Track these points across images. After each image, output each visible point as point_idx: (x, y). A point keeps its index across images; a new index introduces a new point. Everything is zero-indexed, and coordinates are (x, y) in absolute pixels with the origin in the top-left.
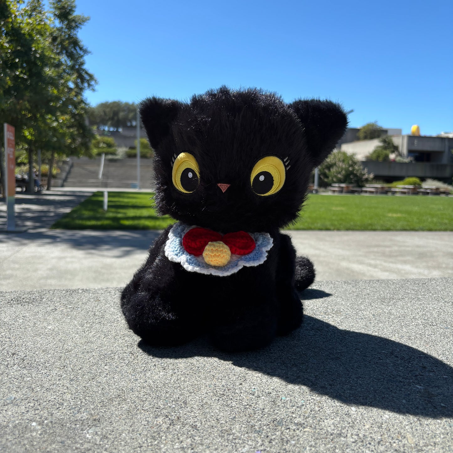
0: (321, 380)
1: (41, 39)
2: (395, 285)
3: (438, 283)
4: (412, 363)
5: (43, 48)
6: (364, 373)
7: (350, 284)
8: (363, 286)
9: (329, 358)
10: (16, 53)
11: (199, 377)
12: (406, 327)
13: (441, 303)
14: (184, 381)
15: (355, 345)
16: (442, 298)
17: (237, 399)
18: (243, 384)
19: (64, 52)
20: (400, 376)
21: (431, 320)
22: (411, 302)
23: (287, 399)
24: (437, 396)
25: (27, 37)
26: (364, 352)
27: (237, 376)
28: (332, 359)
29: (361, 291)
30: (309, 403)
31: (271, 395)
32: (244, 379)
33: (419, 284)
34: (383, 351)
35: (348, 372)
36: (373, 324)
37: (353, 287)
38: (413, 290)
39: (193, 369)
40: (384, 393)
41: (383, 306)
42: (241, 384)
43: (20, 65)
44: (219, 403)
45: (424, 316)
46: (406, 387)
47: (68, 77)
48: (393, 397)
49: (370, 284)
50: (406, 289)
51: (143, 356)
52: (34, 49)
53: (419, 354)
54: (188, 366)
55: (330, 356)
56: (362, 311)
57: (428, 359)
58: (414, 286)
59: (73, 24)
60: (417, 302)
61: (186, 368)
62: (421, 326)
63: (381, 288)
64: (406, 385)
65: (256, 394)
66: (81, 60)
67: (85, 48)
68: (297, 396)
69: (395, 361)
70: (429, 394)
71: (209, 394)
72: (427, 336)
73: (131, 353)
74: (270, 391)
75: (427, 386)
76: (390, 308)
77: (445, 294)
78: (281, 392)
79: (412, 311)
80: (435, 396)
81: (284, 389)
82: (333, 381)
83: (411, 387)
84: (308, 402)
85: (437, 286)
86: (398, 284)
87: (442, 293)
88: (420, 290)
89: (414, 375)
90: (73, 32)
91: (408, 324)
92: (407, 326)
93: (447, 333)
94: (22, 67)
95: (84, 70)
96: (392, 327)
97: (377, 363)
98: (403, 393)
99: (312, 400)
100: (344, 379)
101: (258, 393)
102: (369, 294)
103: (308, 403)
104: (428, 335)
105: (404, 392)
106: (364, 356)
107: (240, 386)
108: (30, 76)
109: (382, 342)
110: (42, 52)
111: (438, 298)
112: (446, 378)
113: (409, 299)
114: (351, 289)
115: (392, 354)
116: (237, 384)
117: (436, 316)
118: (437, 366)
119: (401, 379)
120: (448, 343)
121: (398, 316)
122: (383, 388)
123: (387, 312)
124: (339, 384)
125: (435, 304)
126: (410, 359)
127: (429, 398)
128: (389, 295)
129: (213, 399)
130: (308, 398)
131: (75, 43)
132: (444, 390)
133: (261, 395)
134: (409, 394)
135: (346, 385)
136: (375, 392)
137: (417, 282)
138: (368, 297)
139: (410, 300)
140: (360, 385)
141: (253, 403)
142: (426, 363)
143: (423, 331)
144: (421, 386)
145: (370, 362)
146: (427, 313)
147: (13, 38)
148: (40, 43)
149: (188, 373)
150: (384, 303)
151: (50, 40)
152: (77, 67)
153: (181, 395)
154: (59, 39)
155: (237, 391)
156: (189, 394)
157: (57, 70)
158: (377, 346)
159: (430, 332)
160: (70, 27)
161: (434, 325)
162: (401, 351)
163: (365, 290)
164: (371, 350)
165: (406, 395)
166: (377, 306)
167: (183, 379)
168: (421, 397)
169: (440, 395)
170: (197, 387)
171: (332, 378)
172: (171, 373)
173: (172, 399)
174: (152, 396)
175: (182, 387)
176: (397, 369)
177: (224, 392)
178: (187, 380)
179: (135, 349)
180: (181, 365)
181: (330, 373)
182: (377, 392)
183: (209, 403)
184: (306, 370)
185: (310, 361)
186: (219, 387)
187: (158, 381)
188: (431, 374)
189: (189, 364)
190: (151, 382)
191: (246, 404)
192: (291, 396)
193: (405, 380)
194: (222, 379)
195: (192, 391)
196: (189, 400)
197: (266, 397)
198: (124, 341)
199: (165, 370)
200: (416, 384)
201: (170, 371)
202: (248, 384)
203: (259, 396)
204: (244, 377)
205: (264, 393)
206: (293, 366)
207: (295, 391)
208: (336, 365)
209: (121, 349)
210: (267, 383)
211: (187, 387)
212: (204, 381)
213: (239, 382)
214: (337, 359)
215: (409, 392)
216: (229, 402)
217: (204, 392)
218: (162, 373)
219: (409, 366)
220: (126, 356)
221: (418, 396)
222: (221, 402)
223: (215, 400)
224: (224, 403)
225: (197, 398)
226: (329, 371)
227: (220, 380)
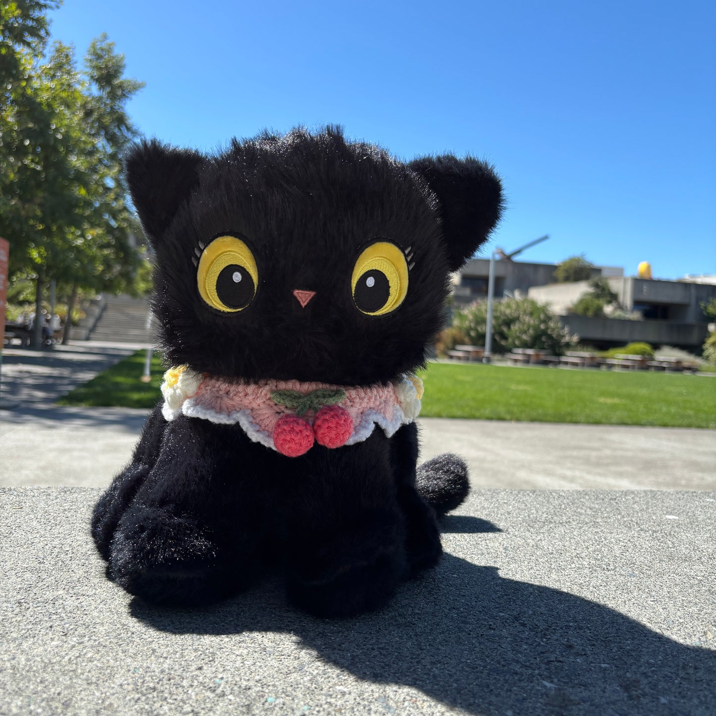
0: (360, 666)
1: (67, 113)
2: (561, 499)
3: (638, 499)
4: (548, 637)
5: (69, 127)
6: (449, 654)
7: (483, 495)
8: (504, 499)
9: (394, 623)
10: (26, 133)
11: (123, 653)
12: (558, 571)
13: (633, 533)
14: (91, 660)
15: (454, 600)
16: (637, 523)
17: (176, 700)
18: (205, 668)
19: (103, 133)
20: (518, 662)
21: (607, 560)
22: (580, 528)
23: (277, 702)
24: (578, 704)
25: (45, 108)
26: (466, 614)
27: (200, 653)
28: (399, 626)
29: (497, 508)
30: (318, 712)
31: (249, 692)
32: (211, 659)
33: (603, 500)
34: (502, 614)
35: (420, 652)
36: (500, 563)
37: (486, 500)
38: (591, 509)
39: (122, 635)
40: (474, 696)
41: (528, 534)
42: (200, 668)
43: (31, 150)
44: (136, 706)
45: (597, 553)
46: (523, 684)
47: (106, 170)
48: (490, 704)
49: (517, 496)
50: (577, 508)
51: (40, 608)
52: (54, 127)
53: (567, 621)
54: (114, 631)
55: (396, 621)
56: (488, 541)
57: (581, 632)
58: (593, 503)
59: (119, 92)
60: (591, 529)
61: (107, 634)
62: (587, 571)
63: (535, 503)
64: (523, 680)
65: (219, 691)
67: (134, 128)
68: (301, 696)
69: (519, 632)
70: (564, 700)
71: (126, 686)
72: (591, 588)
73: (19, 603)
74: (251, 683)
75: (565, 683)
76: (539, 538)
77: (645, 516)
78: (271, 688)
79: (577, 543)
80: (574, 704)
81: (280, 680)
82: (383, 668)
83: (532, 684)
84: (317, 709)
85: (634, 504)
86: (568, 498)
87: (640, 515)
88: (603, 509)
89: (546, 661)
90: (118, 105)
91: (564, 565)
92: (560, 569)
93: (629, 584)
94: (34, 153)
96: (532, 571)
97: (482, 635)
98: (513, 696)
99: (326, 706)
100: (405, 665)
101: (225, 688)
102: (509, 513)
103: (315, 712)
104: (594, 587)
105: (516, 694)
106: (463, 622)
107: (197, 672)
108: (45, 168)
109: (505, 597)
110: (67, 132)
111: (630, 524)
112: (605, 669)
113: (578, 523)
114: (481, 503)
115: (516, 619)
116: (193, 668)
117: (618, 553)
118: (594, 645)
119: (517, 668)
120: (627, 602)
121: (551, 551)
122: (477, 685)
123: (532, 543)
124: (394, 673)
125: (622, 532)
126: (547, 630)
127: (561, 707)
128: (545, 515)
129: (128, 698)
130: (319, 700)
131: (121, 120)
132: (595, 692)
133: (228, 692)
134: (524, 699)
135: (406, 676)
136: (459, 692)
137: (601, 496)
138: (506, 518)
139: (580, 525)
140: (435, 677)
141: (203, 709)
142: (576, 638)
143: (588, 579)
144: (552, 682)
145: (470, 634)
146: (603, 549)
147: (22, 109)
148: (65, 119)
149: (108, 643)
150: (532, 530)
151: (81, 114)
152: (121, 156)
153: (67, 688)
154: (95, 115)
155: (185, 683)
156: (86, 686)
157: (89, 159)
158: (493, 604)
159: (600, 581)
160: (113, 96)
161: (610, 568)
162: (535, 615)
163: (505, 505)
164: (480, 611)
165: (518, 700)
166: (516, 533)
167: (89, 655)
168: (546, 705)
169: (584, 702)
170: (109, 671)
171: (384, 663)
172: (73, 643)
173: (45, 696)
174: (8, 687)
175: (79, 671)
176: (517, 648)
177: (158, 683)
178: (98, 656)
179: (31, 595)
180: (101, 629)
181: (384, 652)
182: (462, 692)
183: (116, 706)
184: (340, 645)
185: (355, 627)
186: (153, 674)
187: (38, 659)
188: (578, 660)
189: (119, 626)
190: (23, 659)
191: (189, 709)
192: (287, 696)
193: (526, 671)
194: (166, 658)
195: (94, 680)
196: (79, 698)
197: (238, 696)
198: (19, 579)
199: (64, 637)
200: (543, 679)
201: (75, 639)
202: (214, 669)
203: (223, 695)
204: (213, 654)
205: (236, 688)
206: (318, 635)
207: (300, 686)
208: (401, 638)
209: (4, 594)
210: (253, 668)
211: (89, 671)
212: (129, 660)
213: (199, 663)
214: (409, 626)
215: (525, 695)
216: (157, 705)
217: (118, 682)
218: (54, 643)
219: (542, 643)
220: (5, 608)
221: (541, 703)
222: (141, 704)
223: (130, 700)
224: (147, 707)
225: (98, 694)
226: (382, 649)
227: (162, 660)
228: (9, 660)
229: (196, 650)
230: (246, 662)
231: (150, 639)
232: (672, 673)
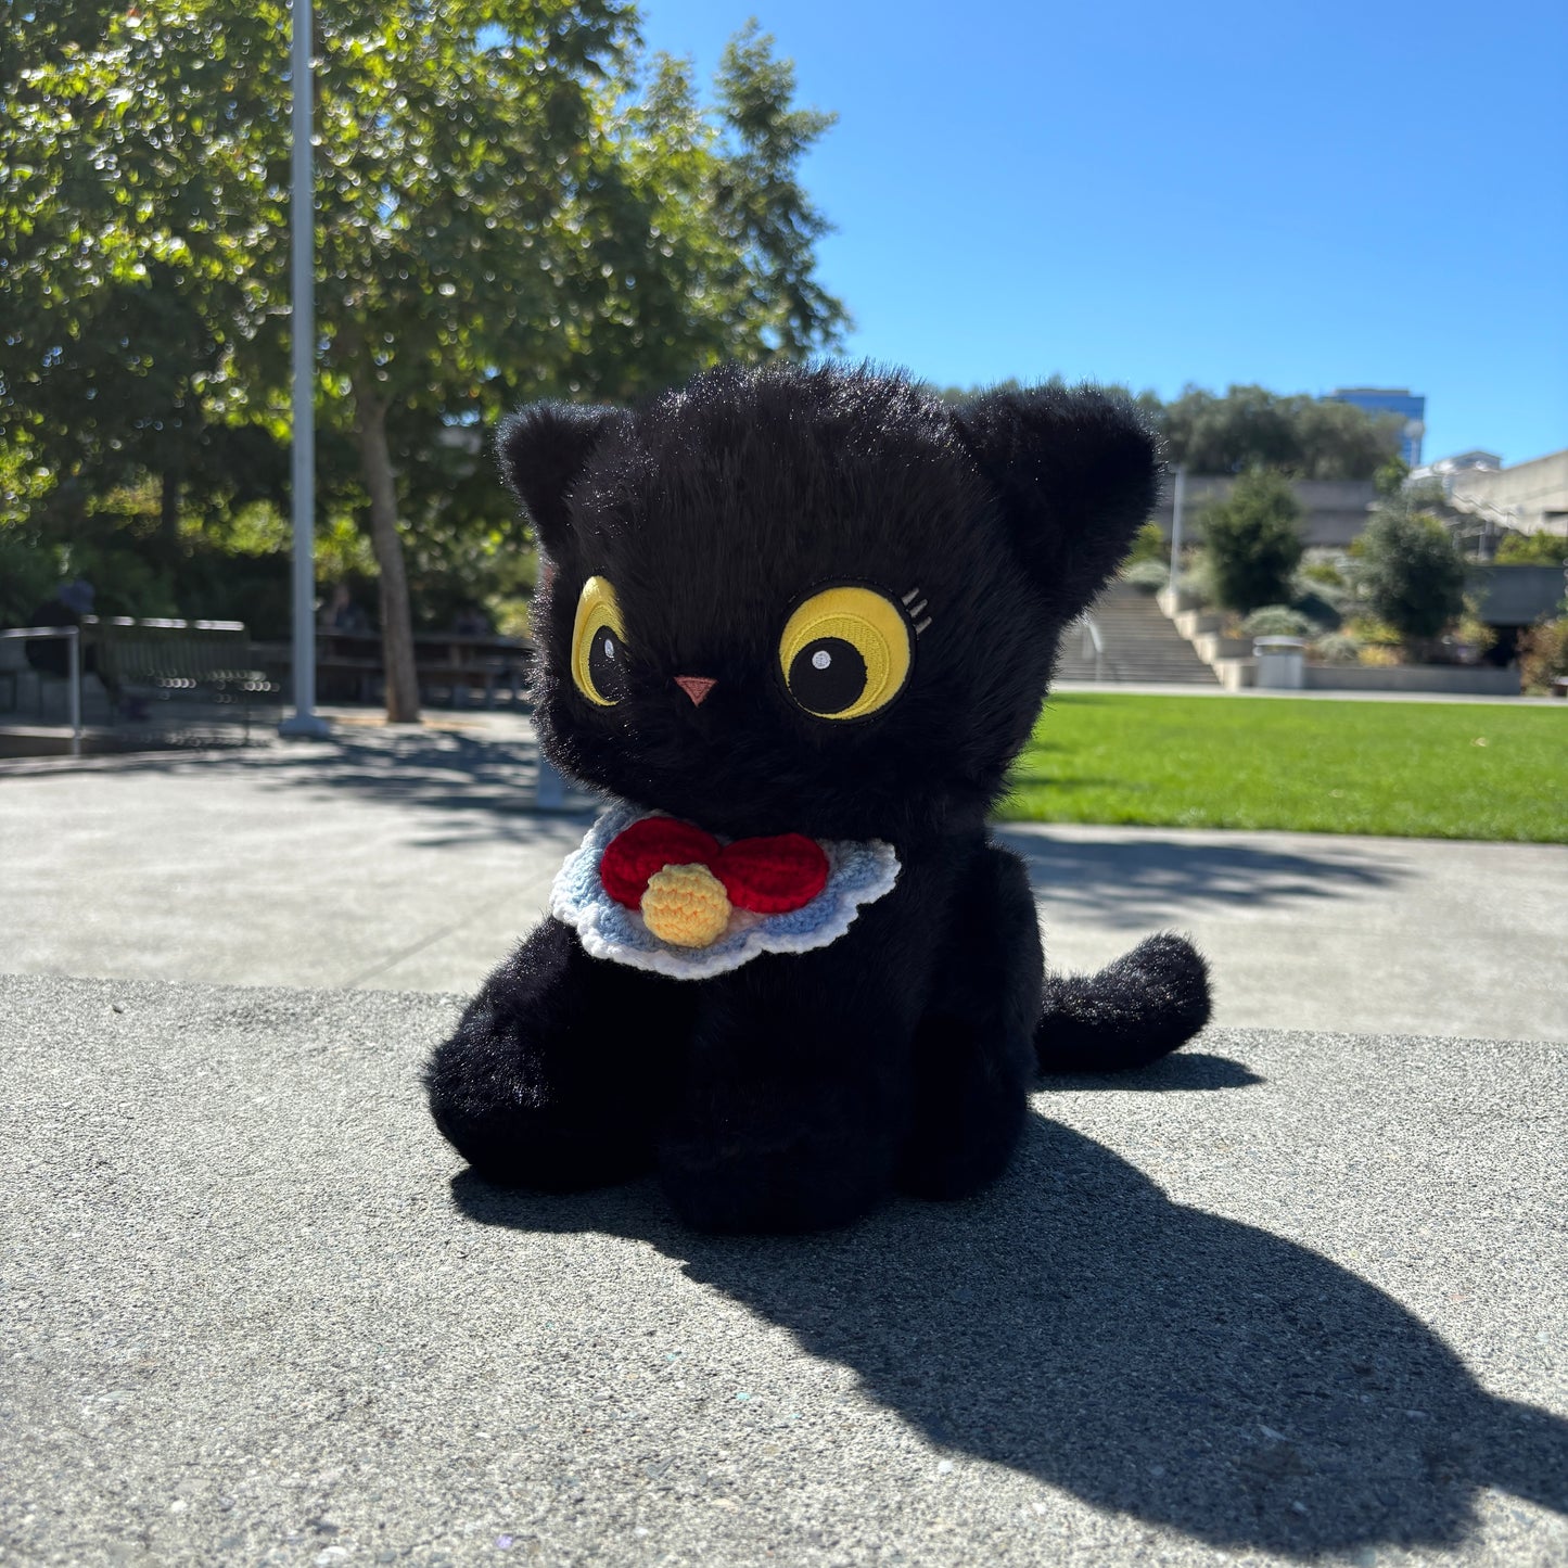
1: (684, 199)
4: (1330, 1348)
5: (686, 228)
6: (1105, 1358)
7: (1378, 1049)
8: (1420, 1060)
9: (1031, 1292)
10: (603, 250)
11: (540, 1295)
12: (1440, 1221)
14: (487, 1300)
15: (1176, 1260)
17: (592, 1377)
18: (659, 1333)
19: (753, 233)
20: (1233, 1386)
23: (751, 1401)
24: (1309, 1474)
25: (640, 196)
26: (1184, 1288)
27: (660, 1308)
28: (1037, 1297)
29: (1394, 1078)
30: (812, 1424)
31: (713, 1380)
32: (674, 1320)
34: (1257, 1296)
35: (1050, 1347)
37: (1379, 1059)
39: (549, 1267)
40: (1108, 1433)
41: (1425, 1140)
42: (651, 1334)
43: (613, 286)
44: (528, 1379)
46: (1218, 1426)
47: (761, 313)
48: (1131, 1451)
49: (1458, 1053)
51: (440, 1211)
52: (655, 233)
54: (539, 1259)
55: (1037, 1287)
56: (1322, 1149)
57: (1411, 1345)
59: (785, 142)
61: (527, 1262)
62: (1510, 1227)
63: (1490, 1071)
64: (1223, 1419)
65: (664, 1373)
66: (804, 255)
67: (817, 215)
68: (795, 1396)
69: (1274, 1332)
70: (1285, 1464)
71: (524, 1347)
72: (1494, 1263)
73: (413, 1199)
74: (722, 1367)
75: (1307, 1434)
76: (1445, 1148)
78: (751, 1378)
79: (1530, 1167)
80: (1301, 1473)
81: (772, 1368)
82: (965, 1368)
83: (1236, 1429)
84: (812, 1420)
89: (1294, 1391)
90: (785, 167)
91: (1464, 1211)
92: (1449, 1218)
94: (622, 291)
95: (812, 287)
96: (1380, 1217)
97: (1192, 1330)
98: (1184, 1444)
99: (830, 1418)
100: (1009, 1368)
101: (677, 1368)
102: (1411, 1091)
103: (806, 1425)
105: (1192, 1442)
106: (1169, 1303)
107: (644, 1339)
108: (643, 321)
109: (1286, 1264)
110: (682, 241)
112: (1411, 1420)
114: (1360, 1066)
115: (1284, 1307)
116: (639, 1332)
118: (1420, 1374)
119: (1225, 1397)
121: (1453, 1180)
122: (1124, 1416)
123: (1421, 1159)
124: (979, 1379)
126: (1337, 1334)
127: (1270, 1475)
128: (1495, 1100)
129: (521, 1365)
130: (822, 1407)
131: (788, 200)
132: (1359, 1458)
133: (678, 1376)
134: (1203, 1451)
135: (999, 1386)
136: (1082, 1425)
138: (1397, 1102)
140: (1052, 1394)
141: (629, 1396)
142: (1390, 1356)
143: (1500, 1244)
144: (1281, 1429)
145: (1168, 1326)
147: (597, 205)
148: (679, 212)
149: (522, 1277)
150: (1441, 1130)
151: (709, 198)
152: (791, 278)
153: (438, 1338)
154: (738, 195)
155: (617, 1353)
156: (466, 1340)
157: (728, 292)
158: (1252, 1275)
159: (1525, 1251)
160: (774, 153)
162: (1329, 1303)
163: (1415, 1073)
164: (1216, 1286)
165: (1189, 1452)
166: (1399, 1136)
167: (488, 1293)
168: (1242, 1466)
169: (1323, 1472)
170: (508, 1321)
171: (971, 1359)
172: (471, 1272)
173: (403, 1346)
174: (355, 1328)
175: (465, 1316)
176: (1251, 1362)
177: (575, 1349)
178: (500, 1297)
179: (434, 1189)
180: (522, 1253)
181: (982, 1342)
182: (1089, 1425)
183: (499, 1374)
184: (906, 1321)
185: (952, 1292)
186: (573, 1333)
187: (412, 1290)
188: (1364, 1398)
189: (550, 1251)
190: (391, 1286)
191: (607, 1394)
192: (772, 1393)
193: (1239, 1404)
194: (603, 1311)
195: (482, 1331)
196: (450, 1355)
197: (691, 1384)
198: (426, 1160)
199: (460, 1261)
200: (1266, 1423)
201: (475, 1265)
202: (672, 1337)
203: (670, 1378)
204: (682, 1312)
205: (694, 1371)
206: (876, 1300)
207: (802, 1380)
208: (1027, 1319)
209: (395, 1183)
210: (737, 1342)
211: (479, 1318)
212: (545, 1308)
213: (651, 1326)
214: (1057, 1300)
215: (1209, 1445)
216: (560, 1381)
217: (515, 1339)
218: (444, 1269)
219: (1308, 1358)
220: (390, 1207)
221: (1233, 1463)
222: (537, 1377)
223: (523, 1369)
224: (544, 1382)
225: (479, 1353)
226: (981, 1335)
227: (595, 1313)
228: (370, 1288)
229: (656, 1304)
230: (729, 1332)
231: (590, 1278)
232: (1554, 1444)
